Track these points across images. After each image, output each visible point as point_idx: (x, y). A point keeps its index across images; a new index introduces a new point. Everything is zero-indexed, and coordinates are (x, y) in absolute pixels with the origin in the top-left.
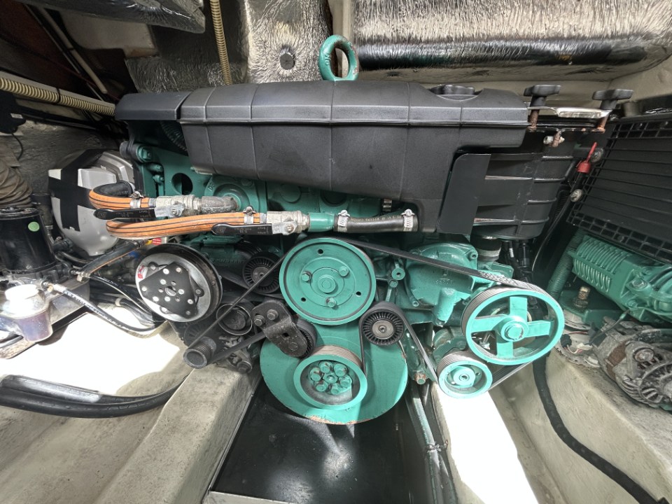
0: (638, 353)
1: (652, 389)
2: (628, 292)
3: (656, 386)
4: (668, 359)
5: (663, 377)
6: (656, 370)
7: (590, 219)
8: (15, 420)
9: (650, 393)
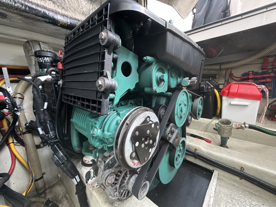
0: (107, 181)
1: (125, 191)
2: (94, 139)
3: (126, 189)
4: (123, 170)
5: (126, 181)
6: (122, 180)
7: (68, 96)
9: (125, 194)
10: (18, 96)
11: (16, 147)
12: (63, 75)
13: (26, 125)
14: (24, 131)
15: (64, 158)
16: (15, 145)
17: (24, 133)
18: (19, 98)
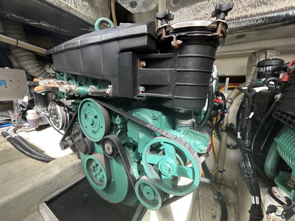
7: (283, 113)
8: (12, 149)
10: (230, 101)
11: (215, 138)
12: (285, 89)
13: (227, 125)
14: (224, 129)
15: (251, 171)
16: (215, 136)
17: (223, 131)
18: (230, 102)
